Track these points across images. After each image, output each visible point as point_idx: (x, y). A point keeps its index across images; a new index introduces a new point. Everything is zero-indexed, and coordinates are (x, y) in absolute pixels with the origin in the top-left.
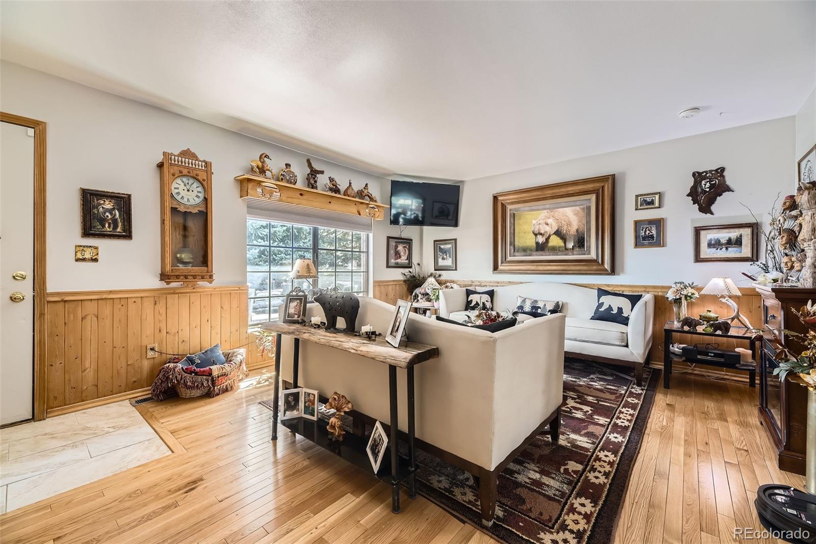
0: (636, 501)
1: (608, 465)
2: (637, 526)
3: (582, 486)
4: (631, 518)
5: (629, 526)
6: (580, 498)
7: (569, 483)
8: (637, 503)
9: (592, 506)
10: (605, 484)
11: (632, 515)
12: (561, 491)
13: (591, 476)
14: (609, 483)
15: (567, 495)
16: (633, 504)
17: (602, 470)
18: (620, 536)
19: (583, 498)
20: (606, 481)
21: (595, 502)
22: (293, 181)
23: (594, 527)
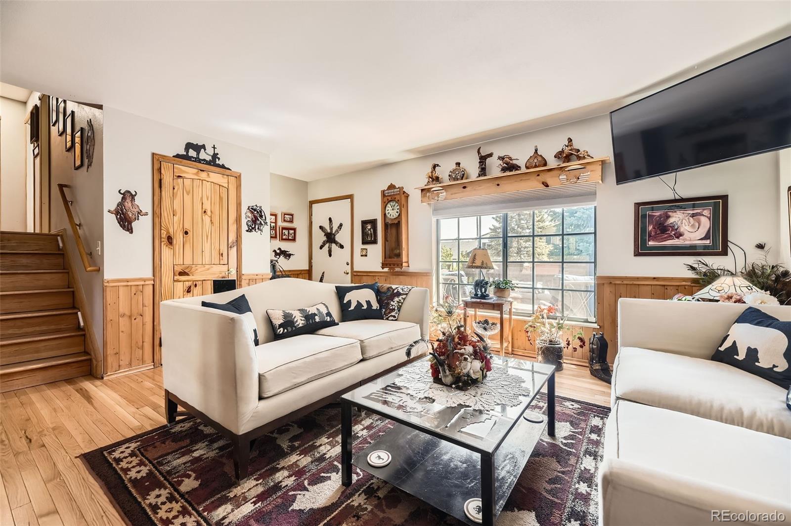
0: (105, 518)
1: (167, 518)
2: (86, 501)
3: (159, 480)
4: (96, 501)
5: (93, 495)
6: (147, 473)
7: (169, 473)
8: (102, 516)
9: (132, 477)
10: (145, 499)
11: (97, 504)
12: (165, 463)
13: (164, 493)
14: (143, 503)
15: (158, 466)
16: (104, 513)
17: (165, 508)
18: (94, 485)
19: (145, 475)
20: (147, 502)
21: (134, 482)
22: (459, 177)
23: (116, 471)
